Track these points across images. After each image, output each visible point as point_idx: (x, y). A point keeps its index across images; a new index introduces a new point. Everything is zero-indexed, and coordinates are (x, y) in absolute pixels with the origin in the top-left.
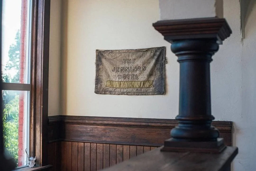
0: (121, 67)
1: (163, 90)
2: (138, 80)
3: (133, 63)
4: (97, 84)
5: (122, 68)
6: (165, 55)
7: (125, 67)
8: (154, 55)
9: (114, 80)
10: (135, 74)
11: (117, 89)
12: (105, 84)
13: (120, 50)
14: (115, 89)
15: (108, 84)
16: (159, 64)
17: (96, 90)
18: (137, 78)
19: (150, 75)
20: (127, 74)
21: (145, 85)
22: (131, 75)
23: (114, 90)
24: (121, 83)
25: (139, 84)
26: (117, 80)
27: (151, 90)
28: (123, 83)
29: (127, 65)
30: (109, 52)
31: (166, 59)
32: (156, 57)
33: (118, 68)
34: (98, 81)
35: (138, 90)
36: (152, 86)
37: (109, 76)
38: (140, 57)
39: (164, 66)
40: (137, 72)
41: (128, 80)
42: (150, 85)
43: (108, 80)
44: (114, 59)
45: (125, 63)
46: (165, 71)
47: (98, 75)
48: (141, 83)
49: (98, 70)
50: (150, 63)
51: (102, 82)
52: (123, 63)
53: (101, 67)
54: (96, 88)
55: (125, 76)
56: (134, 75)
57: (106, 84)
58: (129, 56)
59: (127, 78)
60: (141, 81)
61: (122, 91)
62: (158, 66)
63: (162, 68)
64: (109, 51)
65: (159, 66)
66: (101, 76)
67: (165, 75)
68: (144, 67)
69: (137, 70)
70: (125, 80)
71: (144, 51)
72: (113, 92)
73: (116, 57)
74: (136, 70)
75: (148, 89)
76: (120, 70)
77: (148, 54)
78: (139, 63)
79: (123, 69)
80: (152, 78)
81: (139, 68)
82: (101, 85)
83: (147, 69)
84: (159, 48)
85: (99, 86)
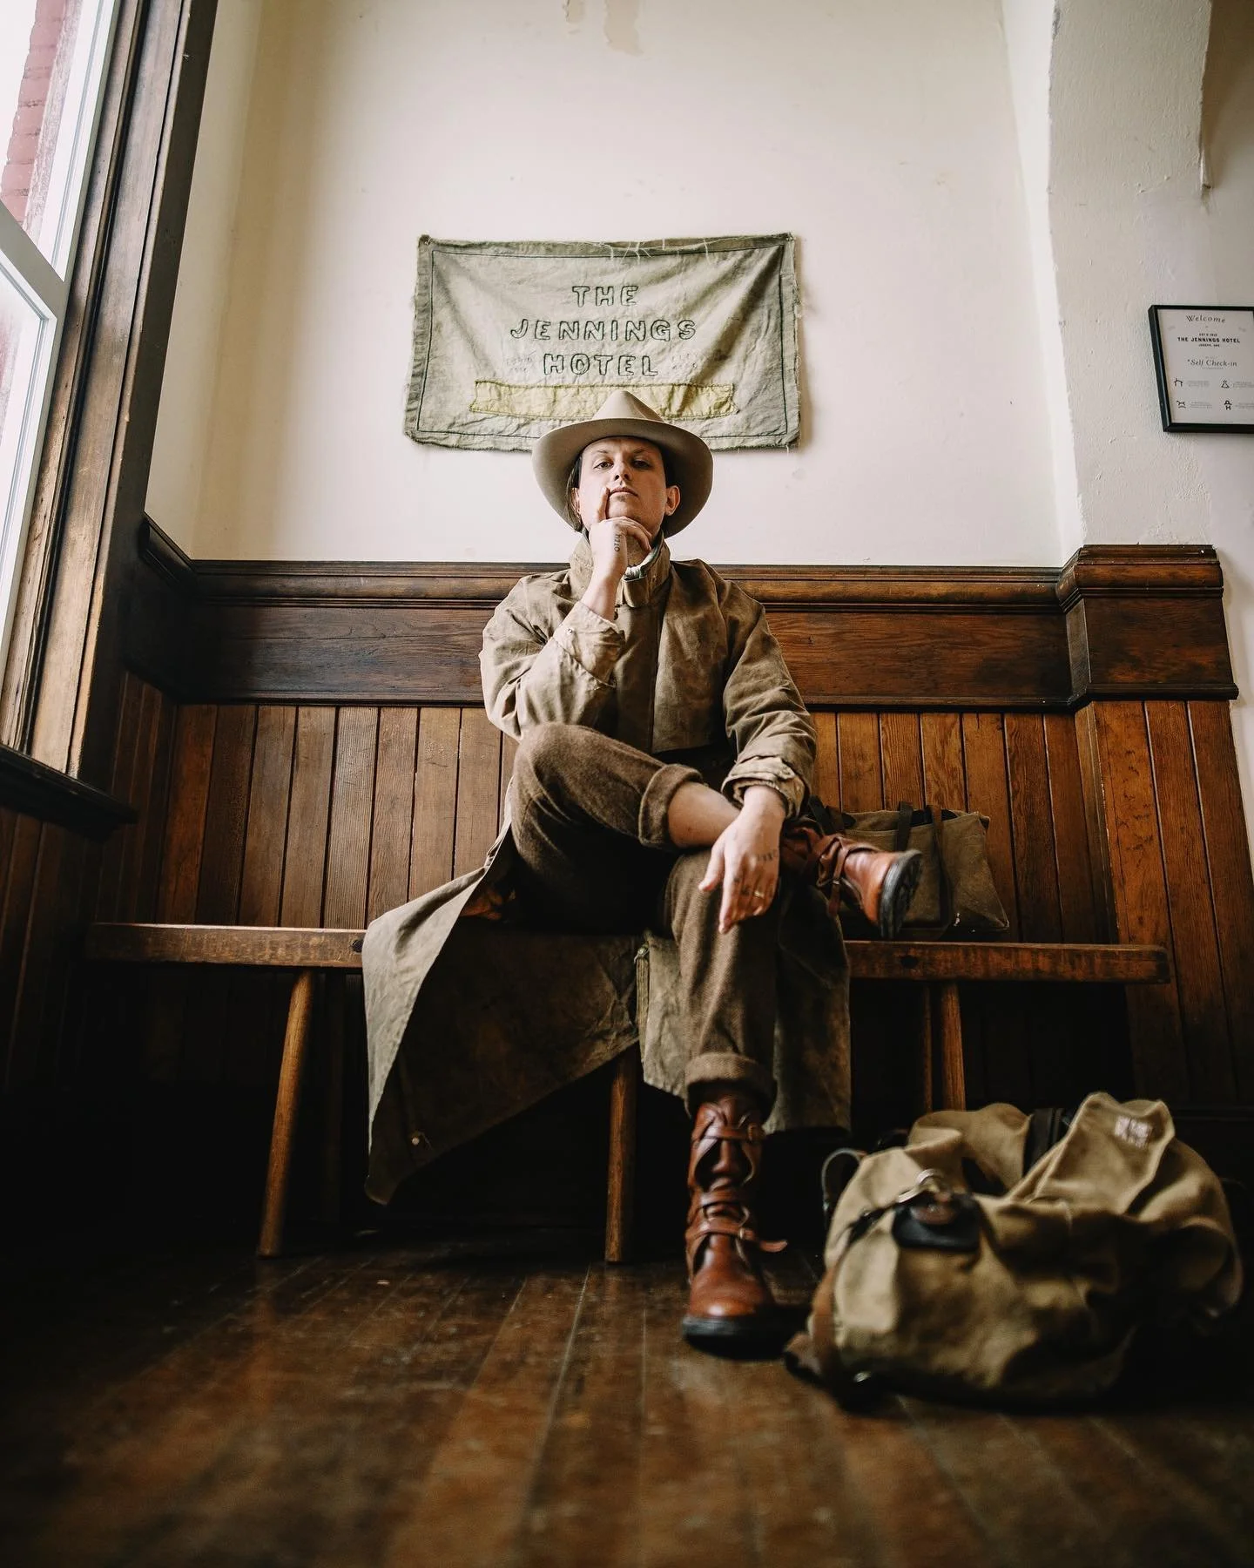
0: (561, 323)
2: (655, 380)
3: (625, 303)
4: (417, 398)
5: (564, 326)
7: (582, 325)
8: (740, 269)
9: (514, 379)
10: (639, 351)
11: (534, 425)
12: (463, 396)
13: (555, 244)
14: (522, 421)
15: (484, 395)
16: (766, 312)
17: (413, 425)
18: (649, 369)
19: (720, 355)
20: (592, 351)
21: (695, 406)
22: (616, 360)
23: (519, 427)
24: (561, 392)
25: (663, 399)
26: (537, 377)
27: (724, 430)
28: (572, 391)
29: (591, 312)
30: (491, 251)
32: (748, 279)
33: (540, 324)
34: (421, 379)
36: (729, 409)
37: (487, 362)
38: (665, 278)
39: (789, 320)
40: (649, 345)
41: (599, 379)
42: (722, 405)
43: (481, 378)
44: (519, 283)
45: (580, 302)
46: (799, 339)
47: (424, 355)
48: (672, 392)
49: (425, 334)
50: (714, 304)
51: (445, 389)
52: (568, 302)
53: (444, 315)
54: (412, 415)
55: (584, 360)
56: (631, 357)
57: (470, 396)
58: (603, 272)
59: (594, 371)
60: (674, 385)
62: (760, 317)
63: (782, 329)
64: (492, 245)
65: (765, 318)
66: (444, 357)
67: (800, 356)
68: (684, 324)
69: (648, 334)
70: (582, 380)
71: (683, 253)
72: (511, 440)
73: (533, 277)
74: (644, 336)
75: (708, 422)
76: (553, 333)
77: (709, 269)
78: (660, 299)
79: (569, 329)
80: (727, 374)
81: (660, 326)
82: (442, 403)
83: (700, 330)
84: (762, 242)
85: (429, 407)
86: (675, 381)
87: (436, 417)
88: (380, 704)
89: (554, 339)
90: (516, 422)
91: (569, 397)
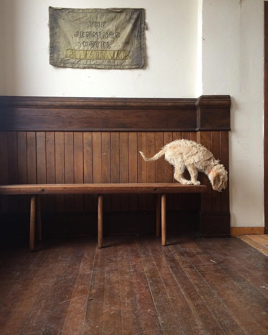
0: (87, 32)
1: (143, 63)
2: (111, 49)
3: (102, 27)
4: (52, 53)
5: (88, 33)
6: (145, 19)
7: (92, 32)
8: (131, 18)
9: (76, 48)
10: (106, 41)
11: (82, 61)
12: (63, 53)
13: (84, 9)
14: (79, 60)
15: (69, 53)
16: (137, 31)
17: (52, 61)
18: (109, 46)
19: (127, 43)
20: (95, 40)
21: (120, 56)
22: (101, 43)
23: (78, 62)
24: (88, 52)
25: (112, 54)
26: (82, 47)
27: (127, 63)
28: (90, 52)
29: (94, 29)
30: (68, 11)
31: (145, 24)
32: (133, 21)
33: (82, 32)
34: (53, 48)
35: (110, 62)
36: (128, 58)
37: (69, 43)
38: (112, 19)
39: (142, 33)
40: (109, 39)
41: (97, 49)
42: (127, 56)
43: (68, 48)
44: (76, 20)
45: (92, 27)
46: (145, 39)
47: (53, 41)
48: (114, 53)
49: (53, 35)
50: (124, 28)
51: (59, 51)
52: (88, 26)
53: (57, 30)
54: (51, 58)
55: (93, 43)
56: (104, 43)
57: (65, 53)
58: (97, 18)
59: (95, 46)
60: (115, 51)
61: (89, 63)
62: (135, 33)
63: (141, 36)
64: (68, 9)
65: (137, 33)
66: (58, 42)
67: (145, 44)
68: (117, 33)
69: (108, 36)
70: (92, 49)
71: (117, 12)
72: (76, 65)
73: (79, 19)
74: (107, 36)
75: (123, 61)
76: (85, 35)
77: (123, 17)
78: (111, 27)
79: (89, 35)
80: (128, 48)
81: (111, 33)
82: (59, 55)
83: (121, 35)
84: (136, 10)
85: (55, 56)
86: (115, 50)
87: (58, 59)
88: (45, 131)
89: (85, 37)
90: (77, 60)
91: (90, 54)
